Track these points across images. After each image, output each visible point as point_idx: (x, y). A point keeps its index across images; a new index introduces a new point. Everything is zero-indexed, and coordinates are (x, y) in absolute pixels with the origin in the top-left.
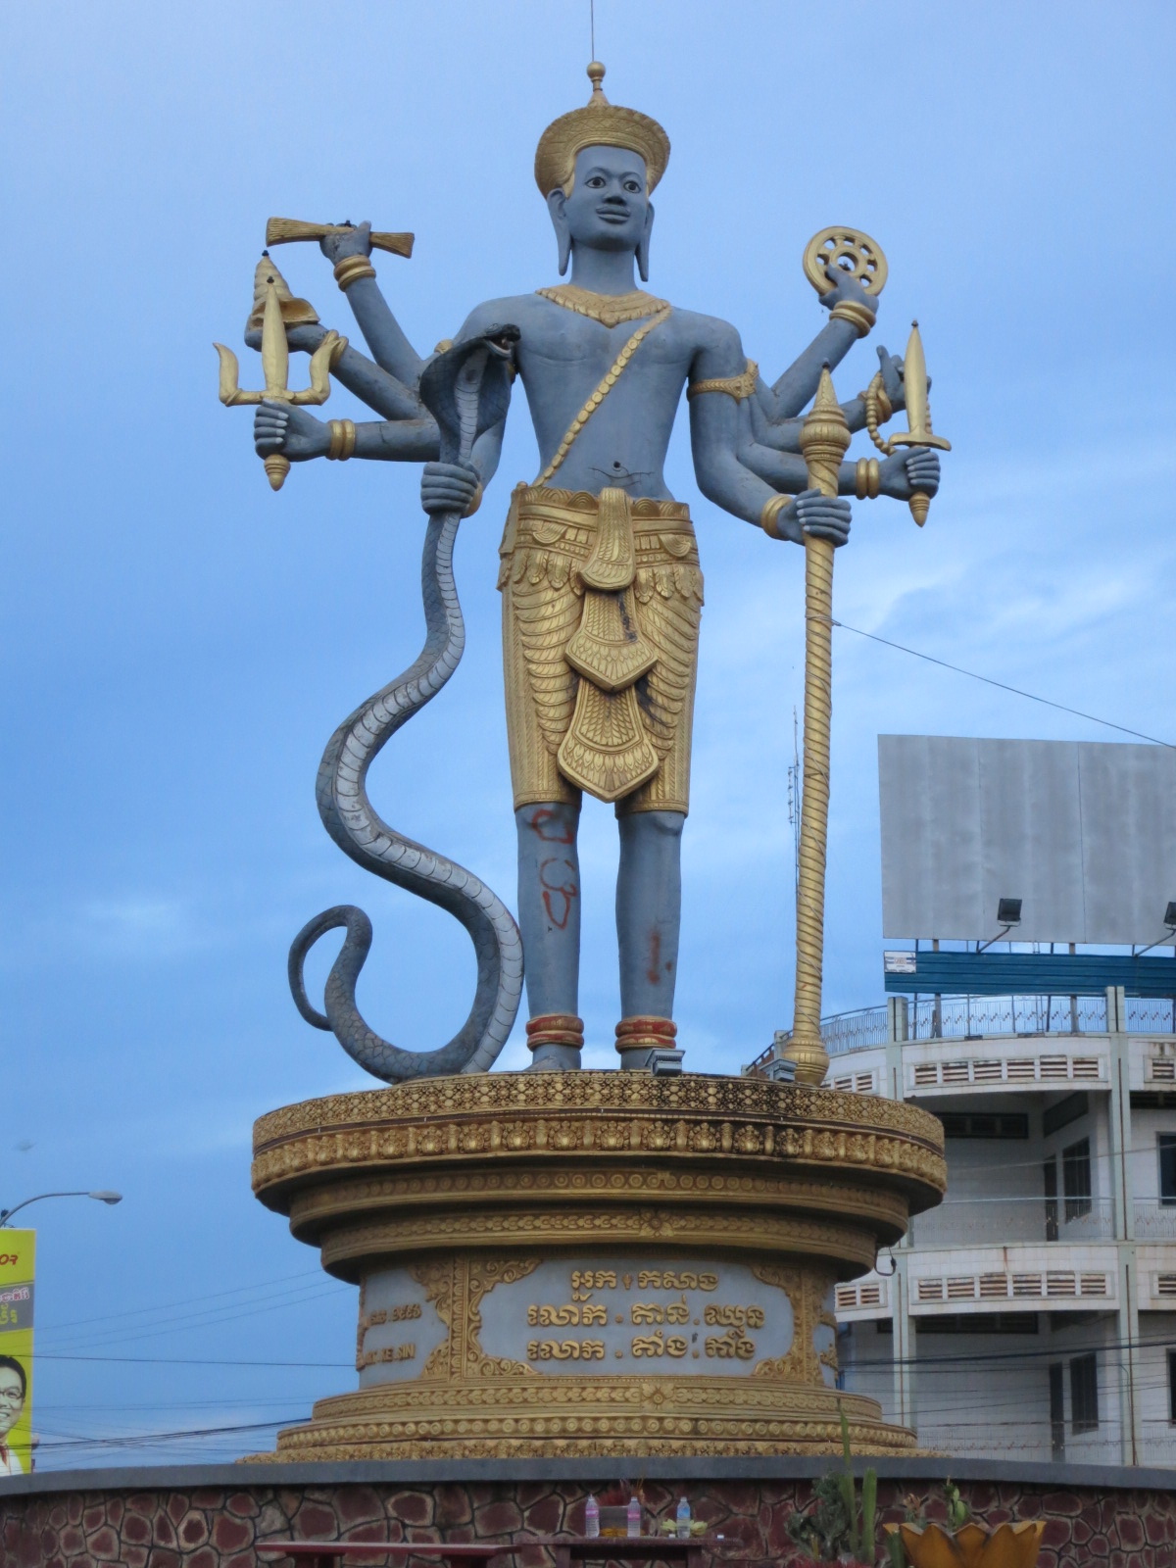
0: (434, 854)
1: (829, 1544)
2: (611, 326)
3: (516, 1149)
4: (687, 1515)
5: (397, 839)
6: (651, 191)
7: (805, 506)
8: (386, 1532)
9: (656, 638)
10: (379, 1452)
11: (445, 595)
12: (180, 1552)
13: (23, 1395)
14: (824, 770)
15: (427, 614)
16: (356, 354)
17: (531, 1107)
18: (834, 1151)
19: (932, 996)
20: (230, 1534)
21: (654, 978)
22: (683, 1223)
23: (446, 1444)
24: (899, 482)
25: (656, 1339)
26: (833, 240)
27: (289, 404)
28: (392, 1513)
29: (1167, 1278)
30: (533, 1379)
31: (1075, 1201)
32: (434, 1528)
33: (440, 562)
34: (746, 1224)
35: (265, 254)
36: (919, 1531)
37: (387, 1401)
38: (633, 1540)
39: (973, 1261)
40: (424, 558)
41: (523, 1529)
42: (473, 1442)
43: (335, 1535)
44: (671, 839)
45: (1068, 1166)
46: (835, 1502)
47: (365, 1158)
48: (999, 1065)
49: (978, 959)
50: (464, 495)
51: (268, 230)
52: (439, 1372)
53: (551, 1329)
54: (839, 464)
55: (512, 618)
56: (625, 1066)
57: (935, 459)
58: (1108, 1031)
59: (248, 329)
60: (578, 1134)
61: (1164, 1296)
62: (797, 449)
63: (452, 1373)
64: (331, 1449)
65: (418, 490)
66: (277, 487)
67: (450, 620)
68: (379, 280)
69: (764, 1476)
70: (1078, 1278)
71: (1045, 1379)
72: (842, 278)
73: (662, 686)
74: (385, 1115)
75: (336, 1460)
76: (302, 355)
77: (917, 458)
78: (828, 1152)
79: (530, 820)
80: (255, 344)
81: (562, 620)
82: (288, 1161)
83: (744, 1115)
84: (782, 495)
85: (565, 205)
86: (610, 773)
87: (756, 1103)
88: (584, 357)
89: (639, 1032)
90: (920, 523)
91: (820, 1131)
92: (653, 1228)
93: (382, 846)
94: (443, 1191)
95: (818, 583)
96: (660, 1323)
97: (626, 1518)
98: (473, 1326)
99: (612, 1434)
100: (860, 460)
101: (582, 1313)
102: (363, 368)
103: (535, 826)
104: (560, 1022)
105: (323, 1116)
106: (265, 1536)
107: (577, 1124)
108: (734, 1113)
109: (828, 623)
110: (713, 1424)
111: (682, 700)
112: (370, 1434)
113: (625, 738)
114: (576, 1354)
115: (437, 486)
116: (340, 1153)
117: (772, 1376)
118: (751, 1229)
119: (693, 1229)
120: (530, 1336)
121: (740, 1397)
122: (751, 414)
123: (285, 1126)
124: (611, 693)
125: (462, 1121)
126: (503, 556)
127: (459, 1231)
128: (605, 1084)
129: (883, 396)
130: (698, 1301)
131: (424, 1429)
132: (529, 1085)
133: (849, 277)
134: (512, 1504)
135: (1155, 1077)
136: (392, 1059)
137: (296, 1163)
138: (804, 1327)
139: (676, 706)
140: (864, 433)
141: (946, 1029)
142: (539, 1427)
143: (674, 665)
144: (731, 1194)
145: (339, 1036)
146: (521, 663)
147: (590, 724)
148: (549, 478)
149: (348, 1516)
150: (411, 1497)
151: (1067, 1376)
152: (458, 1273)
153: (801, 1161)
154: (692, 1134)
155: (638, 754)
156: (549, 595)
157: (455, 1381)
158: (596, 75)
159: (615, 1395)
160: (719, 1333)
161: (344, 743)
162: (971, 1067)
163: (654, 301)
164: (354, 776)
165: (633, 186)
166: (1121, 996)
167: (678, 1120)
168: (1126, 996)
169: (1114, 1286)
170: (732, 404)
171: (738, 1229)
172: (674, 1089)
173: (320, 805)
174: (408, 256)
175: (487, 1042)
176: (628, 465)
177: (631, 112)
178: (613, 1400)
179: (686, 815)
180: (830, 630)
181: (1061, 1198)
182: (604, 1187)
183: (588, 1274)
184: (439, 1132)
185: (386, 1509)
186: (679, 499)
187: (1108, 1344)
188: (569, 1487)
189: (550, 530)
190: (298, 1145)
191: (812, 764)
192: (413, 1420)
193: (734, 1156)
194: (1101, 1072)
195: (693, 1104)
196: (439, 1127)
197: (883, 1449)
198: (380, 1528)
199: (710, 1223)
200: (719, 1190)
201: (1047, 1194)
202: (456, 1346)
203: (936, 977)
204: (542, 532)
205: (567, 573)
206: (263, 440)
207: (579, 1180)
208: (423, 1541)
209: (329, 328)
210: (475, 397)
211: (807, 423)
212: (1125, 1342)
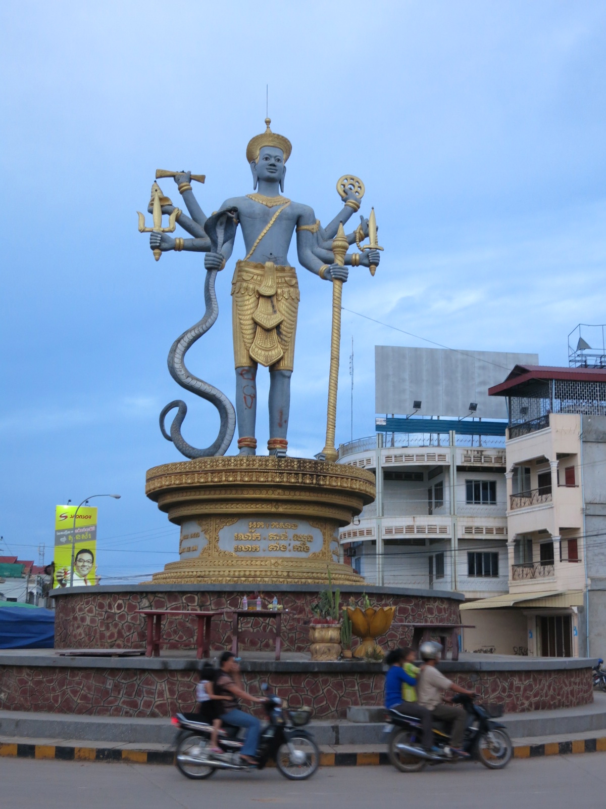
0: (206, 383)
1: (324, 613)
2: (270, 207)
3: (230, 481)
4: (276, 603)
5: (194, 378)
6: (285, 162)
7: (333, 269)
8: (182, 608)
9: (283, 312)
10: (183, 581)
11: (212, 297)
12: (115, 614)
13: (93, 562)
14: (337, 357)
15: (206, 303)
16: (185, 216)
17: (235, 468)
18: (336, 483)
19: (391, 433)
20: (131, 608)
21: (280, 425)
22: (286, 507)
23: (206, 579)
24: (366, 261)
25: (276, 545)
26: (347, 179)
27: (162, 232)
28: (184, 601)
29: (468, 528)
30: (236, 558)
31: (438, 502)
32: (198, 606)
33: (210, 286)
34: (307, 507)
35: (155, 181)
36: (353, 609)
37: (187, 564)
38: (258, 611)
39: (403, 521)
40: (205, 284)
41: (227, 607)
42: (214, 578)
43: (165, 608)
44: (287, 379)
45: (436, 490)
46: (326, 599)
47: (181, 484)
48: (413, 456)
49: (407, 421)
50: (218, 263)
51: (156, 173)
52: (205, 555)
53: (242, 541)
54: (345, 255)
55: (235, 305)
56: (270, 454)
57: (378, 253)
58: (449, 445)
59: (149, 207)
60: (251, 477)
61: (466, 534)
62: (331, 250)
63: (209, 556)
64: (168, 580)
65: (203, 262)
66: (157, 260)
67: (213, 305)
68: (193, 191)
69: (307, 590)
70: (438, 527)
71: (427, 561)
72: (349, 192)
73: (285, 328)
74: (187, 470)
75: (169, 584)
76: (167, 216)
77: (372, 253)
78: (334, 484)
79: (240, 372)
80: (151, 212)
81: (252, 306)
82: (156, 485)
83: (306, 471)
84: (326, 265)
85: (256, 166)
86: (267, 357)
87: (310, 467)
88: (261, 218)
89: (275, 443)
90: (373, 275)
91: (332, 477)
92: (276, 508)
93: (189, 381)
94: (207, 495)
95: (337, 294)
96: (278, 540)
97: (256, 604)
98: (216, 540)
99: (261, 576)
100: (353, 254)
101: (252, 536)
102: (187, 221)
103: (241, 374)
104: (249, 440)
105: (168, 470)
106: (143, 608)
107: (251, 474)
108: (303, 471)
109: (340, 308)
110: (294, 574)
111: (291, 333)
112: (181, 575)
113: (272, 345)
114: (250, 550)
115: (210, 260)
116: (173, 482)
117: (315, 557)
118: (309, 509)
119: (289, 509)
120: (235, 544)
121: (304, 564)
122: (317, 237)
123: (155, 473)
124: (268, 330)
125: (213, 472)
126: (233, 284)
127: (212, 508)
128: (260, 460)
129: (361, 232)
130: (291, 533)
131: (199, 574)
132: (235, 460)
133: (351, 192)
134: (224, 598)
135: (465, 461)
136: (192, 451)
137: (159, 485)
138: (327, 542)
139: (290, 335)
140: (355, 245)
141: (396, 445)
142: (237, 574)
143: (289, 321)
144: (302, 497)
145: (175, 443)
146: (238, 320)
147: (260, 341)
148: (249, 258)
149: (170, 602)
150: (190, 596)
151: (434, 560)
152: (212, 522)
153: (325, 487)
154: (289, 477)
155: (276, 351)
156: (248, 297)
157: (210, 558)
158: (268, 122)
159: (262, 563)
160: (298, 543)
161: (177, 346)
162: (404, 456)
163: (285, 199)
164: (180, 357)
165: (279, 160)
166: (454, 434)
167: (284, 473)
168: (456, 434)
169: (450, 530)
170: (311, 234)
171: (305, 509)
172: (283, 462)
173: (169, 366)
174: (203, 183)
175: (223, 446)
176: (275, 254)
177: (279, 135)
178: (261, 565)
179: (292, 372)
180: (340, 311)
181: (433, 501)
182: (260, 494)
183: (255, 523)
184: (205, 476)
185: (182, 600)
186: (292, 266)
187: (448, 549)
188: (242, 593)
189: (248, 276)
190: (160, 480)
191: (334, 355)
192: (196, 571)
193: (303, 485)
194: (447, 459)
195: (289, 467)
196: (205, 474)
197: (351, 583)
198: (180, 606)
199: (295, 507)
200: (298, 496)
201: (429, 499)
202: (211, 546)
203: (392, 427)
204: (246, 276)
205: (254, 290)
206: (152, 244)
207: (251, 492)
208: (194, 611)
209: (175, 206)
210: (223, 231)
211: (334, 241)
212: (453, 549)
